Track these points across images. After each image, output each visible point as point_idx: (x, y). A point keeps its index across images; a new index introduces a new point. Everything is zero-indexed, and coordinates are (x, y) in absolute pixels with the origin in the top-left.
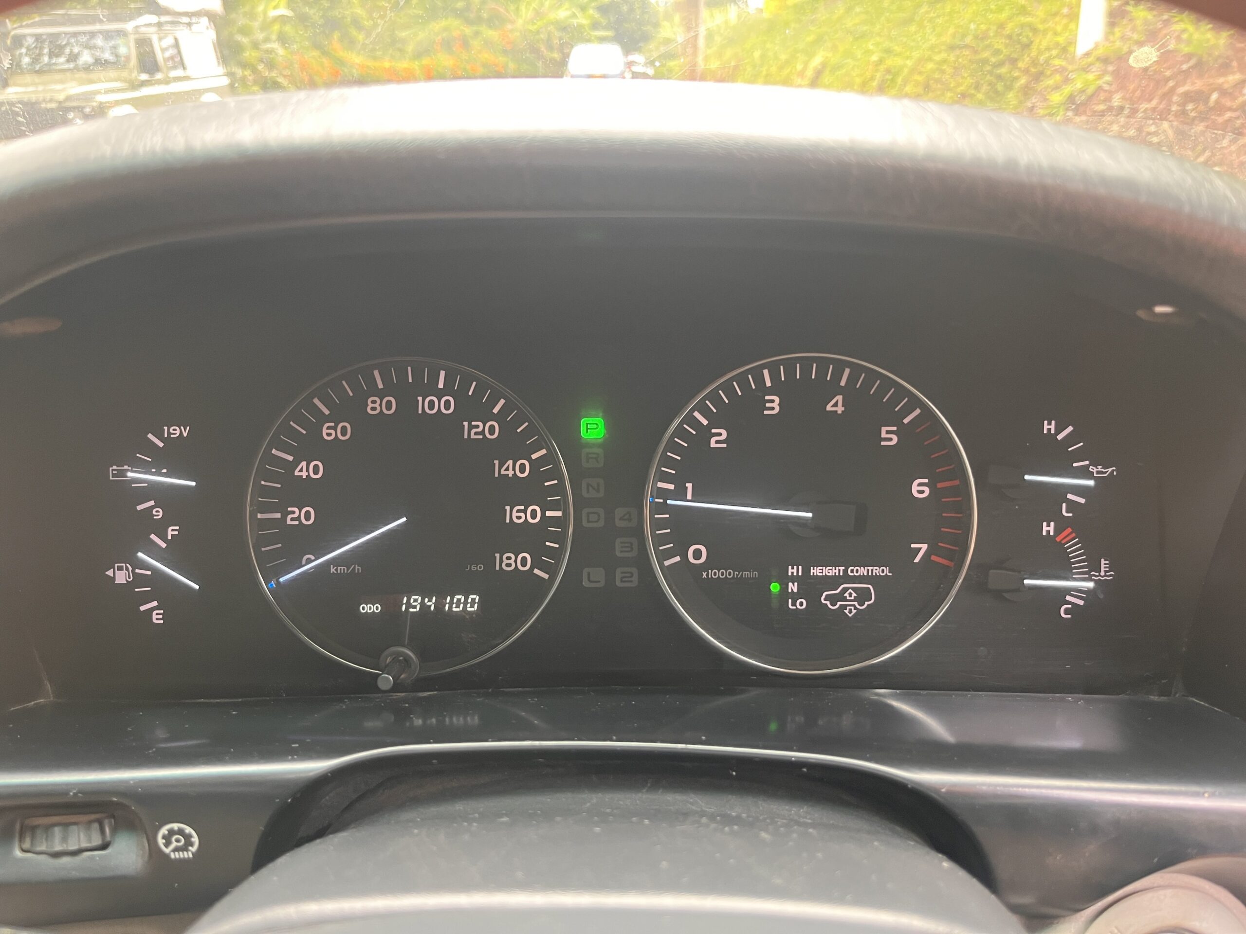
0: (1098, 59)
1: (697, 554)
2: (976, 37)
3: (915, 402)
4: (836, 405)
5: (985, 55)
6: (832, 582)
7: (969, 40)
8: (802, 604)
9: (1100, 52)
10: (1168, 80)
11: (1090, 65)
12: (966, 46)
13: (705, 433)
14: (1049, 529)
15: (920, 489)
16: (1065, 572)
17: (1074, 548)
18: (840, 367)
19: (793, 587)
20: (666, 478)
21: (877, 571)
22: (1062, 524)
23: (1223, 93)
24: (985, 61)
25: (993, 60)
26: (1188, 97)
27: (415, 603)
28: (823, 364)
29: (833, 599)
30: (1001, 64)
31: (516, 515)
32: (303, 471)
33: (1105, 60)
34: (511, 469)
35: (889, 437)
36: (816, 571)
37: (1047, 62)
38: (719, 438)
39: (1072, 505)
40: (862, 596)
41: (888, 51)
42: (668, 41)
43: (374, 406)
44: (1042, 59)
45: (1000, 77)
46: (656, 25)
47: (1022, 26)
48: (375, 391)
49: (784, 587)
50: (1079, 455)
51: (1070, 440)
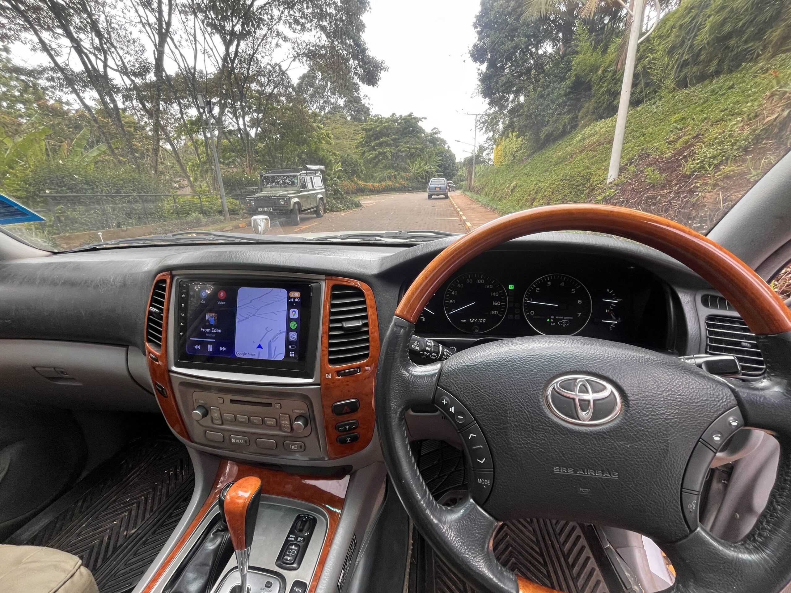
0: (615, 185)
1: (532, 313)
2: (571, 177)
3: (579, 284)
4: (562, 284)
5: (574, 182)
6: (561, 320)
7: (568, 178)
8: (554, 324)
9: (616, 182)
10: (641, 192)
11: (612, 187)
12: (567, 180)
13: (535, 289)
14: (607, 311)
15: (579, 302)
16: (611, 320)
17: (613, 315)
18: (564, 276)
19: (552, 320)
20: (527, 297)
21: (570, 318)
22: (610, 310)
23: (661, 196)
24: (573, 185)
25: (576, 184)
26: (648, 197)
27: (473, 320)
28: (560, 276)
29: (561, 323)
30: (580, 185)
31: (495, 303)
32: (453, 293)
33: (618, 185)
34: (495, 294)
35: (573, 291)
36: (557, 317)
37: (596, 185)
38: (538, 290)
39: (612, 306)
40: (567, 323)
41: (539, 181)
42: (461, 176)
43: (468, 281)
44: (594, 184)
45: (579, 190)
46: (457, 171)
47: (587, 173)
48: (468, 278)
49: (550, 320)
50: (614, 296)
51: (612, 293)
